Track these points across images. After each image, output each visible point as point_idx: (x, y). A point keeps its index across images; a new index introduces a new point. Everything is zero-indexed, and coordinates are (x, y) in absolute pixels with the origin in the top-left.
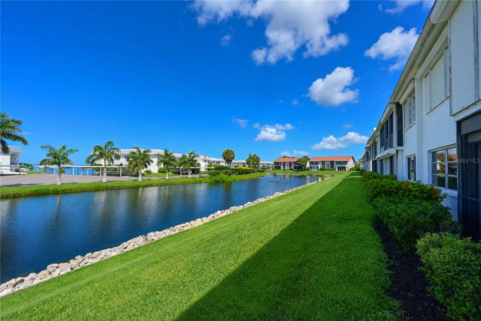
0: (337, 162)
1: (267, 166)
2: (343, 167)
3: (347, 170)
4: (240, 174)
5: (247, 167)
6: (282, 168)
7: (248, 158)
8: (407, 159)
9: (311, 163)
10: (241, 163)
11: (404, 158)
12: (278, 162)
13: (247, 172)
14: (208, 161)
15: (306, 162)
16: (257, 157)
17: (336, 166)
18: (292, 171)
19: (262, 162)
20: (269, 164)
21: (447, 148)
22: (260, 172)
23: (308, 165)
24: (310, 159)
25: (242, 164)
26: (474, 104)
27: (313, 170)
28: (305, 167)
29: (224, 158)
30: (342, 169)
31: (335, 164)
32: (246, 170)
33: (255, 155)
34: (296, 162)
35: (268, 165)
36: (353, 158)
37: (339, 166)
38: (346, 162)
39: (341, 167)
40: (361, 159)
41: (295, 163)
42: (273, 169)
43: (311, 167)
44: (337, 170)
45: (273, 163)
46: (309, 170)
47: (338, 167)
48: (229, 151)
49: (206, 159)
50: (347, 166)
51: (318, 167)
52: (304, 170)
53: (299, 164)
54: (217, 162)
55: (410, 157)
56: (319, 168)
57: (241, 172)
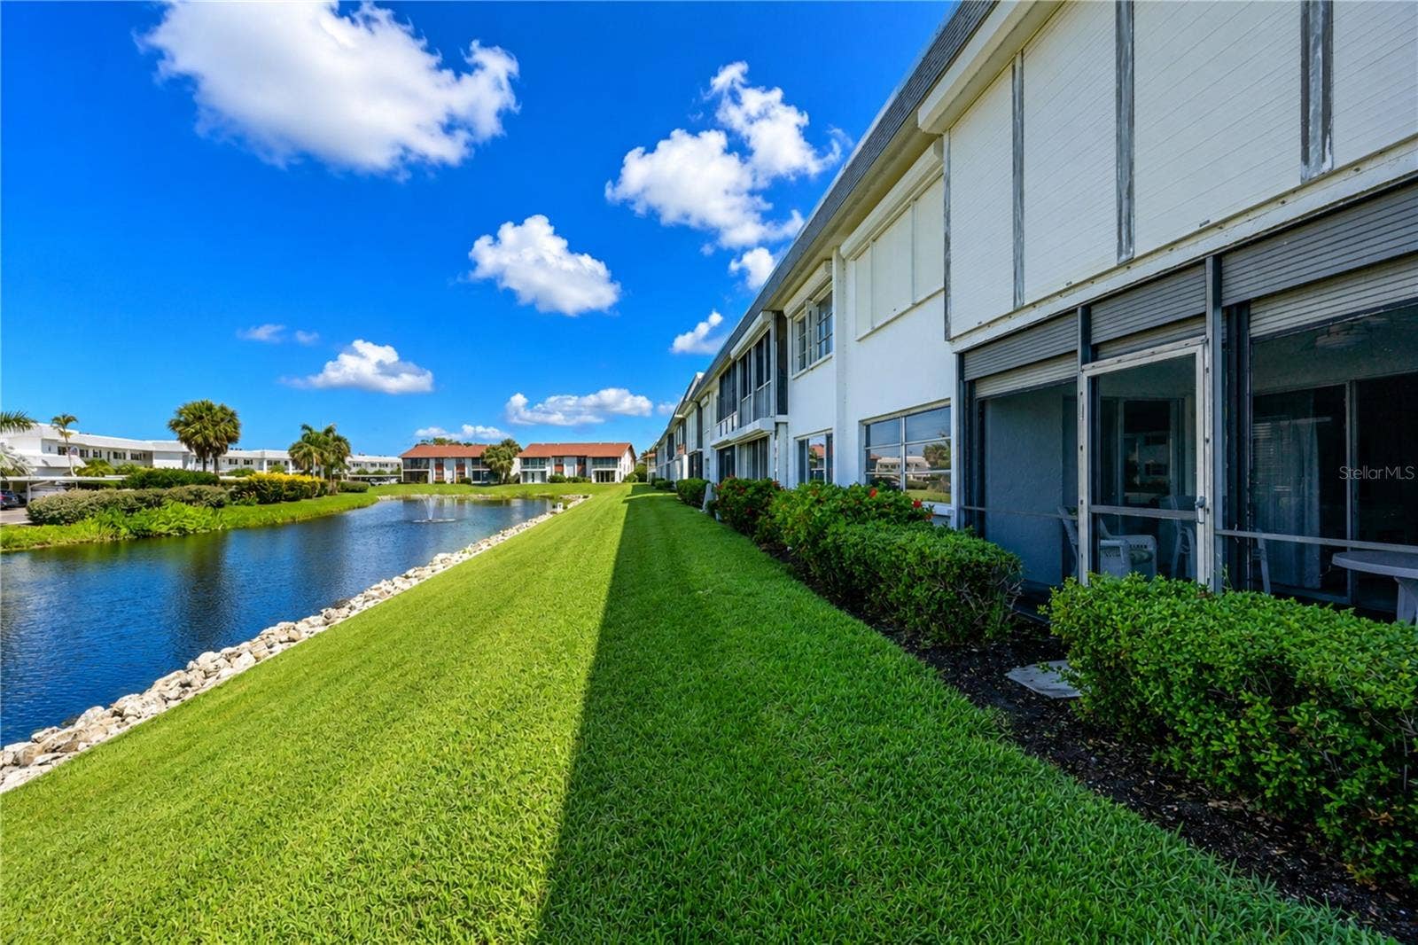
0: (594, 459)
1: (376, 473)
2: (608, 472)
3: (617, 479)
4: (264, 500)
5: (292, 473)
6: (432, 475)
7: (299, 439)
8: (797, 443)
9: (526, 461)
10: (263, 459)
11: (791, 440)
12: (417, 459)
13: (295, 493)
14: (82, 451)
15: (510, 458)
16: (338, 439)
17: (592, 470)
18: (465, 486)
19: (357, 458)
20: (381, 465)
21: (906, 413)
22: (347, 491)
23: (516, 468)
24: (520, 451)
25: (265, 463)
26: (1009, 315)
27: (530, 482)
28: (508, 475)
29: (186, 440)
30: (606, 477)
31: (589, 463)
32: (292, 485)
33: (329, 431)
34: (478, 458)
35: (377, 468)
36: (631, 449)
37: (599, 469)
38: (614, 460)
39: (602, 473)
40: (651, 452)
41: (475, 461)
42: (399, 482)
43: (525, 474)
44: (594, 481)
45: (400, 461)
46: (518, 481)
47: (597, 473)
48: (210, 408)
49: (69, 441)
50: (617, 470)
51: (544, 473)
52: (504, 483)
53: (489, 466)
54: (134, 457)
55: (806, 438)
56: (548, 475)
57: (266, 493)
